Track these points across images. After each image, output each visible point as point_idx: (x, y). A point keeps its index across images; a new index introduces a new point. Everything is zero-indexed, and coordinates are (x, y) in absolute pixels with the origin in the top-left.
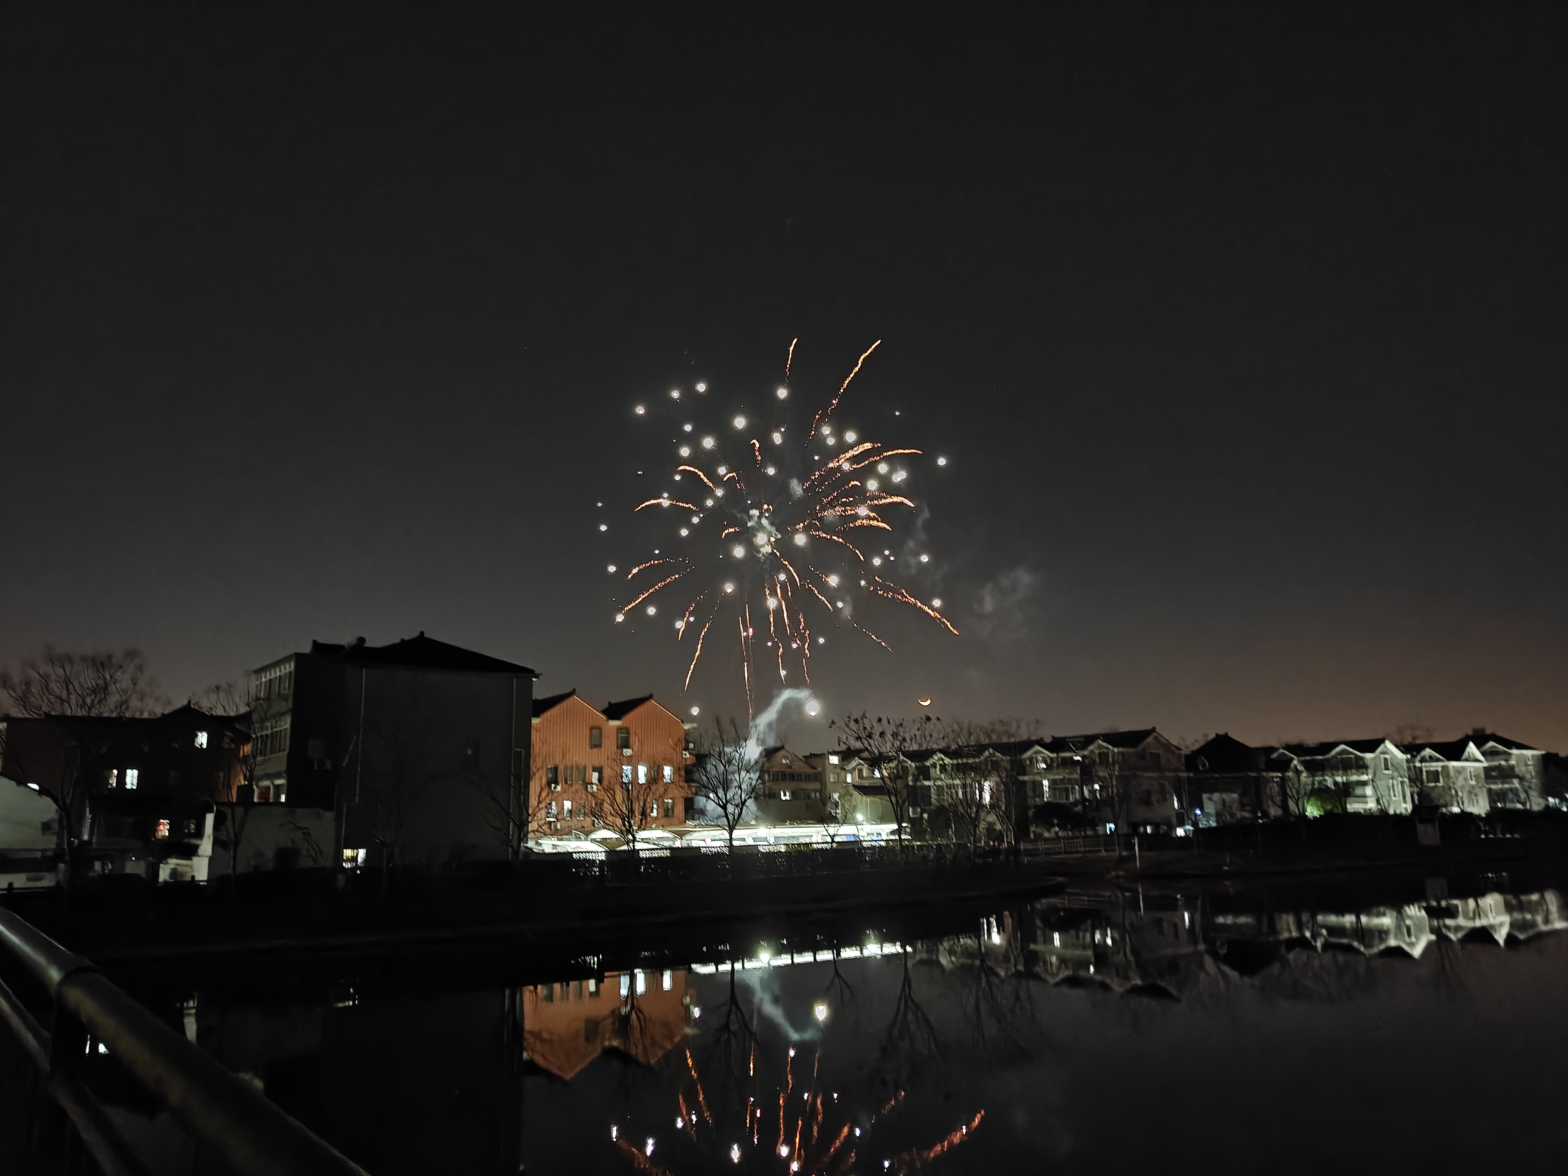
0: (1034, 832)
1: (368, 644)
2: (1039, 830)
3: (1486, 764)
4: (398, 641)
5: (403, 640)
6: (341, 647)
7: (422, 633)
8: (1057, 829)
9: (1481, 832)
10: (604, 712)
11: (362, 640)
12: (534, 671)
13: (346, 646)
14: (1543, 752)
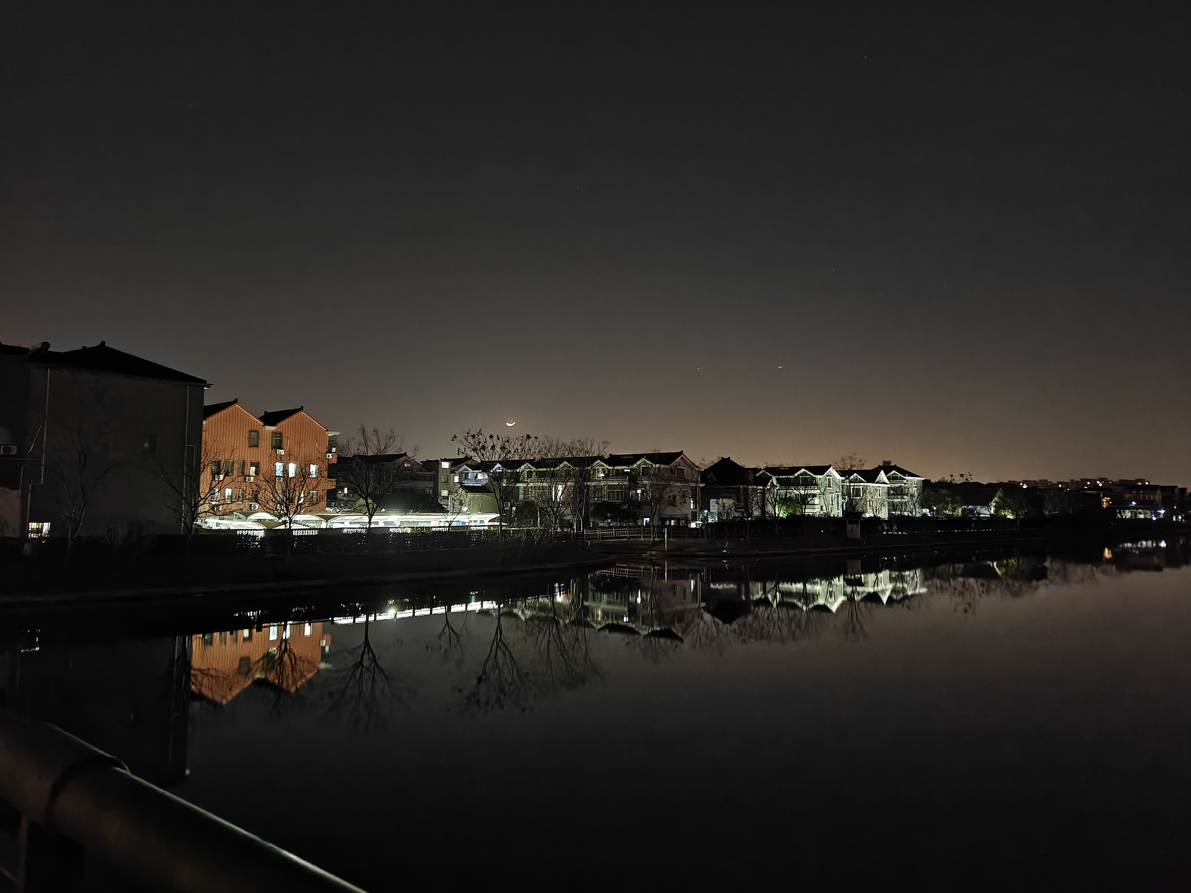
0: (593, 522)
1: (51, 349)
2: (596, 521)
3: (889, 486)
4: (80, 348)
5: (84, 348)
6: (26, 350)
7: (103, 343)
8: (609, 521)
9: (883, 530)
10: (261, 419)
11: (46, 345)
12: (206, 381)
13: (31, 349)
14: (924, 479)
